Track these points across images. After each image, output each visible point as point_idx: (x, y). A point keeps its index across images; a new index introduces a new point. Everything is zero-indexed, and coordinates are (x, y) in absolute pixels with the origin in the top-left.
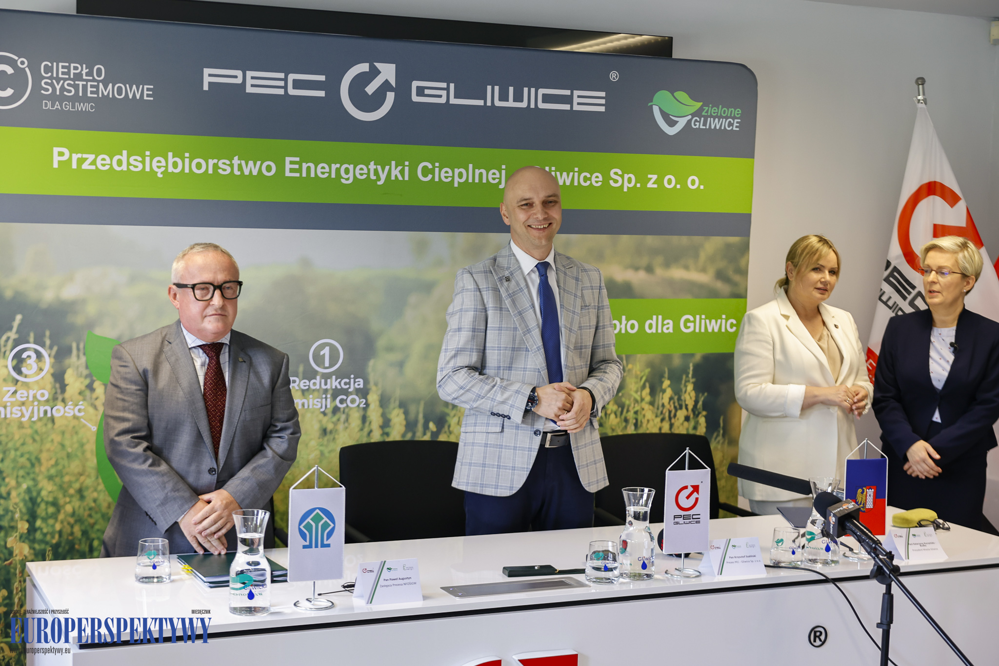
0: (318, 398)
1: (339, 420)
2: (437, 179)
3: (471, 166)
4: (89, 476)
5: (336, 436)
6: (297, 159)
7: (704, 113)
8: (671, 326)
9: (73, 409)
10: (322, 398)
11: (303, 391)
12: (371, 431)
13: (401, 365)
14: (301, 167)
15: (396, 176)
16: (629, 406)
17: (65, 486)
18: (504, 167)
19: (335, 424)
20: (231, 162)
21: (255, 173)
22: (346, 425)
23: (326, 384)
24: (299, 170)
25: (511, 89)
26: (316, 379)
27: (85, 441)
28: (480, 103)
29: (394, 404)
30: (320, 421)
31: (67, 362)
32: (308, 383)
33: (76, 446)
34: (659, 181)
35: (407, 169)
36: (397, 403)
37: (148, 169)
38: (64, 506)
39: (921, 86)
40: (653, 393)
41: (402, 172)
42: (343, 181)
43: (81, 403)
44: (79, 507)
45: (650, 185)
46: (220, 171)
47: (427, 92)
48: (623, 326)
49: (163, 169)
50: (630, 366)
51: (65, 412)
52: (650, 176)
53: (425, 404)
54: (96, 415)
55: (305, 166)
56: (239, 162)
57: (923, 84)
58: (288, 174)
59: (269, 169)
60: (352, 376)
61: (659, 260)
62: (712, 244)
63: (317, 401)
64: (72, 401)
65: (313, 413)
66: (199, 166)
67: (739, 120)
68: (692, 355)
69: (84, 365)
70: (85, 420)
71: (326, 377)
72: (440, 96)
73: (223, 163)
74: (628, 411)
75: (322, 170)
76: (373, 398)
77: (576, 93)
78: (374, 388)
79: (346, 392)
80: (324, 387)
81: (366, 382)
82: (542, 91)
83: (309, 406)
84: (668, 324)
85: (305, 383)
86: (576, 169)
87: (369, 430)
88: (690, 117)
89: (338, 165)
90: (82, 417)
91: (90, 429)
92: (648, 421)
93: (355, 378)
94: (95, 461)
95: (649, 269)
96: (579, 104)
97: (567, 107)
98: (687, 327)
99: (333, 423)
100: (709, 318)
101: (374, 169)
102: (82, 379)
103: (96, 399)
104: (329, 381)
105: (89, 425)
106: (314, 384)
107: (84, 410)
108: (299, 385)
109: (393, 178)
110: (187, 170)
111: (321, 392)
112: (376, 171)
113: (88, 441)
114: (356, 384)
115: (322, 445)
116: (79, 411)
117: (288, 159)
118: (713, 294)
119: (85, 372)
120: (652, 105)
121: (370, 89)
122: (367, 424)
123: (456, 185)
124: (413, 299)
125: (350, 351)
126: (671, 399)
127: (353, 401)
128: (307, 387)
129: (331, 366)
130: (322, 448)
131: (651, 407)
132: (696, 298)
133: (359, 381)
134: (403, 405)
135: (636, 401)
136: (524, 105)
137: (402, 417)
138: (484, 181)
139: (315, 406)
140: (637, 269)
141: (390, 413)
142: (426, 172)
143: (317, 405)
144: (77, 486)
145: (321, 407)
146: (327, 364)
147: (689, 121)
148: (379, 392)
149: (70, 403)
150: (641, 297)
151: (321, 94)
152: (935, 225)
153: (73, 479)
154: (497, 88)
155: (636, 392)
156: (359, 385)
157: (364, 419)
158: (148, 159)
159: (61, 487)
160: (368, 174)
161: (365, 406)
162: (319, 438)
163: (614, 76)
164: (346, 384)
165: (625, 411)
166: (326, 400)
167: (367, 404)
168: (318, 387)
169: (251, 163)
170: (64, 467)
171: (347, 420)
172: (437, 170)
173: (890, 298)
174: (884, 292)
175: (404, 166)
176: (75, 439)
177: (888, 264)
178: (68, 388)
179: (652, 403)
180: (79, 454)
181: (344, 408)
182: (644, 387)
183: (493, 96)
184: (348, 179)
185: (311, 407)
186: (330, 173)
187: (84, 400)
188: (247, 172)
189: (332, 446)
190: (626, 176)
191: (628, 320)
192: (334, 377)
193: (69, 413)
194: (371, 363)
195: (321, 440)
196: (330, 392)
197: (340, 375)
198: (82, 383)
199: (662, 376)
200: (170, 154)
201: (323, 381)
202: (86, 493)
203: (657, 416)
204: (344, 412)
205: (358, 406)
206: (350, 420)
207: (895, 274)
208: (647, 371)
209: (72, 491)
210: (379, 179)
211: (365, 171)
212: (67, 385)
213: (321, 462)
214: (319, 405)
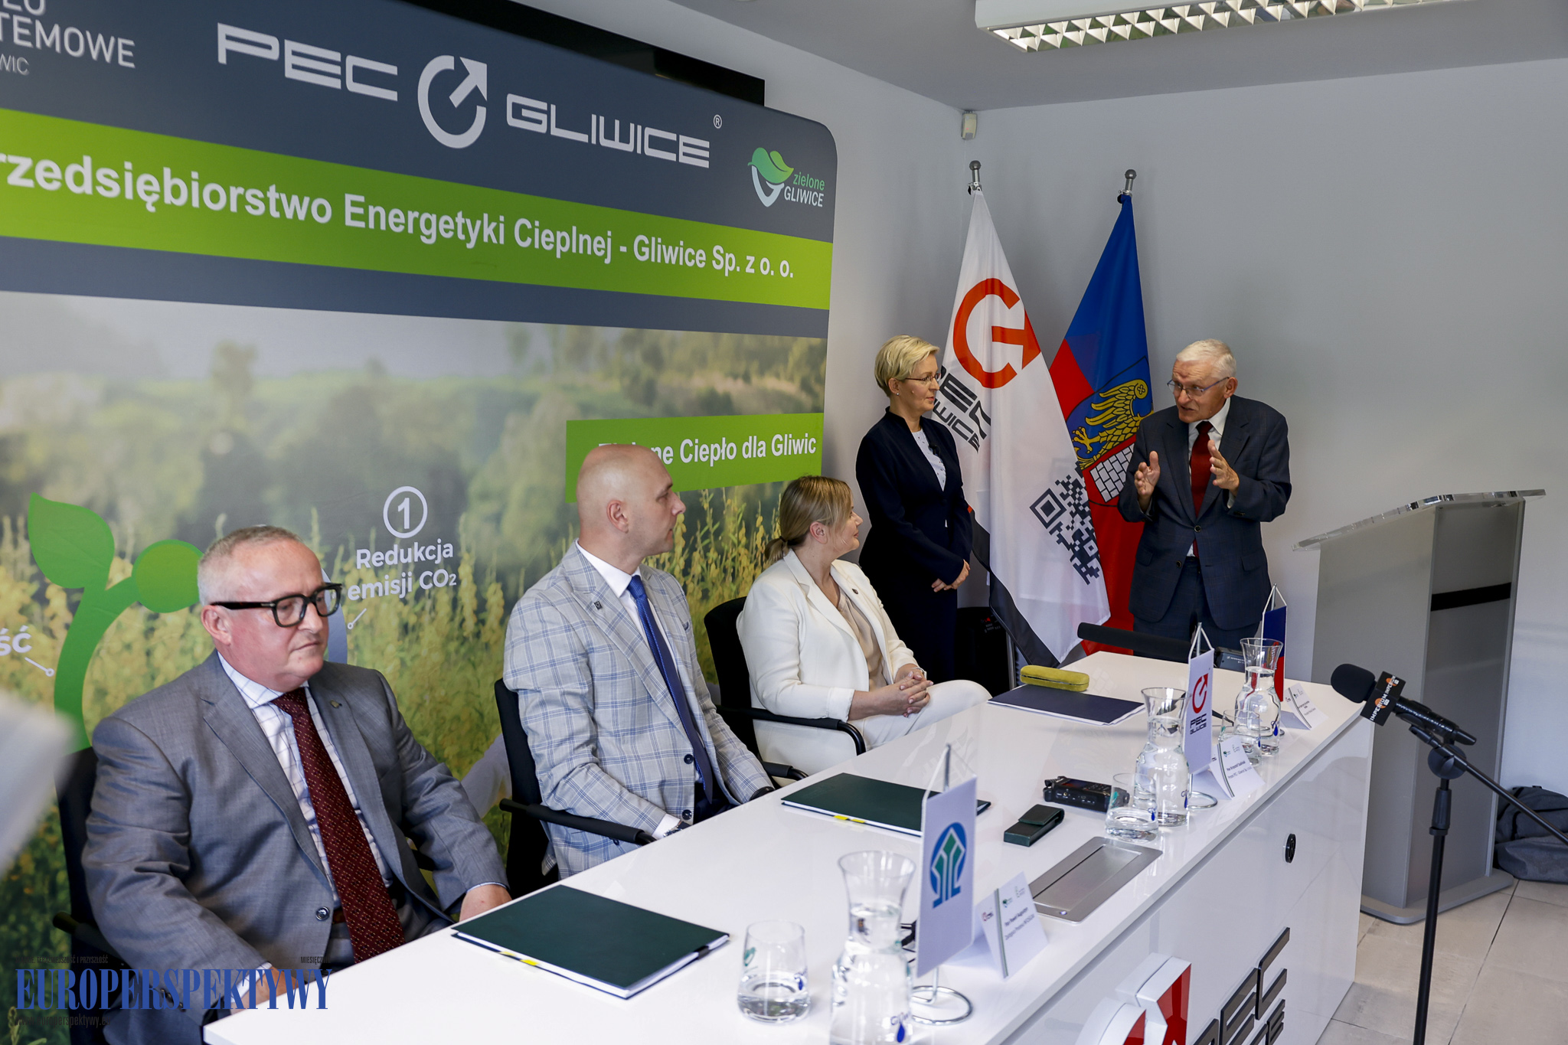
0: (396, 579)
1: (423, 609)
2: (537, 246)
3: (574, 229)
5: (421, 634)
6: (361, 199)
7: (794, 183)
8: (764, 448)
9: (9, 642)
10: (402, 578)
11: (376, 570)
12: (463, 620)
13: (497, 519)
14: (366, 211)
15: (489, 236)
16: (727, 552)
18: (609, 233)
19: (419, 615)
20: (265, 194)
21: (302, 216)
22: (433, 614)
23: (406, 556)
24: (364, 217)
25: (617, 123)
26: (392, 549)
27: (34, 697)
28: (583, 138)
29: (490, 577)
30: (400, 614)
32: (382, 558)
34: (756, 266)
35: (502, 226)
36: (494, 574)
37: (129, 195)
39: (976, 171)
40: (748, 534)
41: (496, 231)
42: (423, 239)
43: (24, 628)
45: (749, 270)
46: (249, 209)
47: (525, 113)
48: (723, 451)
49: (155, 197)
50: (729, 501)
52: (748, 258)
53: (526, 573)
54: (54, 647)
55: (372, 210)
56: (277, 196)
57: (978, 169)
58: (349, 222)
59: (321, 211)
60: (439, 541)
61: (755, 366)
62: (799, 346)
63: (396, 584)
64: (6, 627)
65: (389, 602)
66: (215, 197)
67: (823, 195)
68: (781, 483)
69: (27, 556)
70: (33, 658)
71: (406, 544)
72: (539, 122)
73: (255, 196)
74: (727, 558)
75: (395, 220)
76: (465, 571)
77: (683, 139)
78: (466, 556)
79: (431, 566)
80: (403, 561)
81: (456, 549)
82: (649, 131)
83: (384, 592)
84: (762, 446)
85: (379, 556)
86: (682, 243)
87: (461, 618)
88: (783, 185)
89: (416, 214)
90: (27, 654)
91: (42, 674)
92: (744, 568)
93: (442, 544)
95: (746, 378)
96: (685, 154)
97: (671, 157)
98: (777, 450)
99: (416, 614)
100: (795, 438)
101: (463, 224)
102: (24, 584)
103: (53, 617)
104: (410, 550)
105: (41, 667)
106: (391, 556)
107: (31, 641)
108: (370, 562)
109: (486, 240)
110: (195, 203)
111: (400, 567)
112: (465, 226)
113: (40, 696)
114: (445, 551)
115: (402, 650)
116: (22, 643)
117: (349, 198)
118: (799, 408)
119: (29, 570)
120: (751, 166)
121: (457, 98)
122: (458, 610)
123: (558, 256)
124: (511, 421)
125: (435, 501)
126: (763, 539)
127: (441, 578)
128: (382, 563)
129: (413, 526)
130: (402, 654)
131: (746, 551)
132: (785, 413)
133: (448, 548)
134: (501, 578)
135: (734, 545)
136: (628, 148)
137: (500, 594)
138: (589, 252)
139: (392, 592)
140: (735, 377)
141: (486, 591)
142: (525, 233)
143: (394, 589)
145: (401, 593)
146: (407, 526)
147: (783, 190)
148: (473, 562)
149: (4, 631)
150: (740, 414)
151: (392, 95)
152: (993, 327)
154: (602, 119)
155: (734, 534)
156: (447, 553)
157: (455, 603)
158: (128, 177)
160: (455, 231)
161: (455, 584)
162: (399, 640)
163: (717, 121)
164: (431, 552)
165: (724, 559)
166: (407, 580)
167: (458, 581)
168: (395, 561)
169: (295, 199)
171: (433, 607)
172: (537, 231)
173: (944, 409)
174: (939, 403)
175: (499, 222)
177: (943, 370)
179: (747, 547)
181: (430, 590)
182: (740, 527)
183: (598, 134)
184: (429, 237)
185: (387, 593)
186: (406, 225)
187: (30, 621)
188: (289, 215)
189: (415, 648)
190: (728, 256)
191: (727, 443)
192: (416, 544)
193: (2, 650)
194: (462, 519)
195: (401, 642)
196: (412, 567)
197: (424, 540)
198: (24, 591)
199: (756, 512)
200: (167, 171)
201: (402, 551)
203: (751, 562)
204: (429, 597)
205: (447, 584)
206: (438, 607)
207: (950, 382)
208: (744, 506)
210: (468, 239)
211: (451, 226)
213: (401, 676)
214: (398, 588)
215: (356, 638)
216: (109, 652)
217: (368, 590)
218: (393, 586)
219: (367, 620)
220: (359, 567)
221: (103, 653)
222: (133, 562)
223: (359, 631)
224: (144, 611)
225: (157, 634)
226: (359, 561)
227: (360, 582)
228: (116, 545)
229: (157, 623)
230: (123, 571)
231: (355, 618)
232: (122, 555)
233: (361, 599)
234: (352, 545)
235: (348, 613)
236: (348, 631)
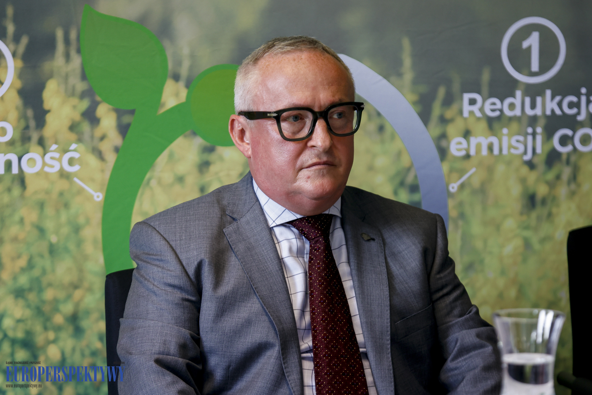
0: (519, 134)
1: (558, 178)
4: (90, 290)
5: (554, 210)
9: (60, 160)
10: (527, 134)
11: (491, 121)
17: (46, 308)
19: (552, 185)
22: (573, 187)
23: (533, 106)
26: (513, 96)
27: (81, 220)
30: (523, 181)
31: (47, 66)
32: (499, 105)
33: (65, 230)
38: (44, 348)
43: (73, 146)
44: (74, 350)
51: (44, 164)
54: (103, 171)
60: (583, 91)
63: (518, 141)
64: (56, 143)
65: (509, 163)
69: (78, 71)
70: (81, 180)
71: (534, 92)
79: (572, 123)
80: (529, 112)
83: (501, 150)
85: (494, 104)
90: (76, 174)
91: (90, 198)
93: (588, 96)
94: (101, 260)
99: (548, 183)
102: (75, 101)
103: (103, 138)
104: (539, 100)
105: (89, 190)
106: (512, 106)
107: (80, 161)
108: (481, 110)
111: (525, 121)
113: (88, 221)
114: (591, 106)
115: (527, 228)
116: (71, 162)
119: (80, 86)
125: (577, 38)
127: (585, 140)
128: (497, 113)
129: (543, 69)
130: (527, 233)
139: (513, 151)
143: (516, 148)
144: (68, 308)
145: (525, 153)
146: (535, 66)
149: (54, 147)
153: (61, 295)
159: (39, 311)
164: (571, 106)
166: (534, 139)
168: (518, 112)
170: (44, 272)
171: (574, 178)
176: (64, 217)
178: (49, 118)
180: (72, 246)
181: (569, 155)
185: (505, 152)
187: (80, 140)
189: (545, 229)
192: (548, 93)
193: (52, 166)
195: (524, 218)
196: (542, 122)
197: (560, 87)
198: (74, 107)
201: (528, 100)
202: (85, 323)
204: (568, 163)
206: (580, 178)
209: (59, 319)
212: (48, 111)
213: (525, 260)
214: (521, 148)
215: (461, 204)
216: (160, 182)
217: (479, 147)
218: (514, 143)
219: (476, 182)
220: (466, 114)
221: (153, 183)
222: (187, 86)
223: (465, 196)
224: (199, 141)
225: (213, 169)
226: (467, 108)
227: (467, 134)
228: (170, 65)
229: (212, 157)
230: (177, 95)
231: (460, 178)
232: (176, 78)
233: (468, 156)
234: (456, 86)
235: (452, 170)
236: (450, 195)
